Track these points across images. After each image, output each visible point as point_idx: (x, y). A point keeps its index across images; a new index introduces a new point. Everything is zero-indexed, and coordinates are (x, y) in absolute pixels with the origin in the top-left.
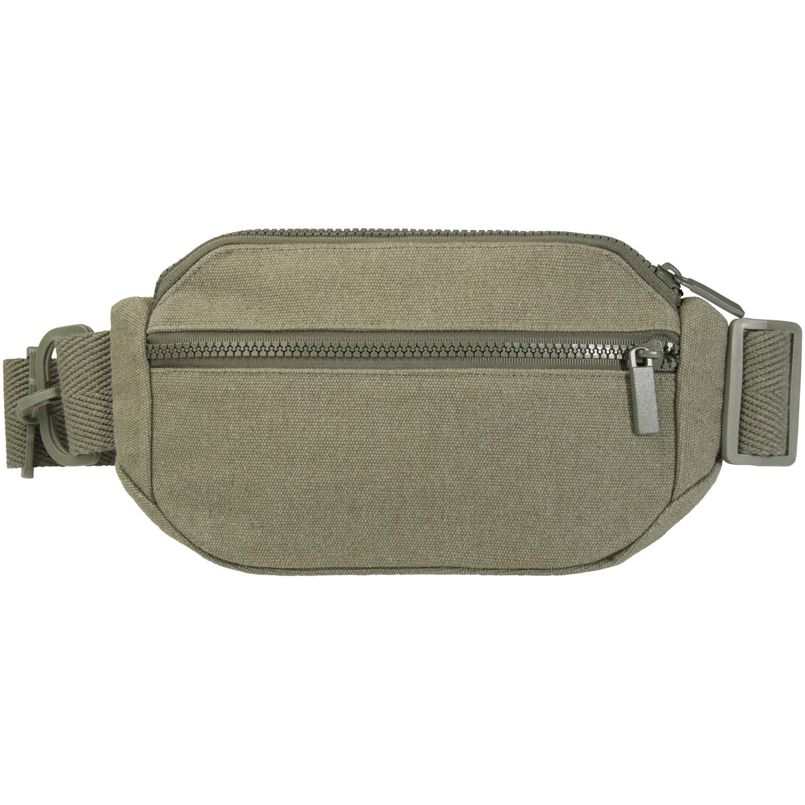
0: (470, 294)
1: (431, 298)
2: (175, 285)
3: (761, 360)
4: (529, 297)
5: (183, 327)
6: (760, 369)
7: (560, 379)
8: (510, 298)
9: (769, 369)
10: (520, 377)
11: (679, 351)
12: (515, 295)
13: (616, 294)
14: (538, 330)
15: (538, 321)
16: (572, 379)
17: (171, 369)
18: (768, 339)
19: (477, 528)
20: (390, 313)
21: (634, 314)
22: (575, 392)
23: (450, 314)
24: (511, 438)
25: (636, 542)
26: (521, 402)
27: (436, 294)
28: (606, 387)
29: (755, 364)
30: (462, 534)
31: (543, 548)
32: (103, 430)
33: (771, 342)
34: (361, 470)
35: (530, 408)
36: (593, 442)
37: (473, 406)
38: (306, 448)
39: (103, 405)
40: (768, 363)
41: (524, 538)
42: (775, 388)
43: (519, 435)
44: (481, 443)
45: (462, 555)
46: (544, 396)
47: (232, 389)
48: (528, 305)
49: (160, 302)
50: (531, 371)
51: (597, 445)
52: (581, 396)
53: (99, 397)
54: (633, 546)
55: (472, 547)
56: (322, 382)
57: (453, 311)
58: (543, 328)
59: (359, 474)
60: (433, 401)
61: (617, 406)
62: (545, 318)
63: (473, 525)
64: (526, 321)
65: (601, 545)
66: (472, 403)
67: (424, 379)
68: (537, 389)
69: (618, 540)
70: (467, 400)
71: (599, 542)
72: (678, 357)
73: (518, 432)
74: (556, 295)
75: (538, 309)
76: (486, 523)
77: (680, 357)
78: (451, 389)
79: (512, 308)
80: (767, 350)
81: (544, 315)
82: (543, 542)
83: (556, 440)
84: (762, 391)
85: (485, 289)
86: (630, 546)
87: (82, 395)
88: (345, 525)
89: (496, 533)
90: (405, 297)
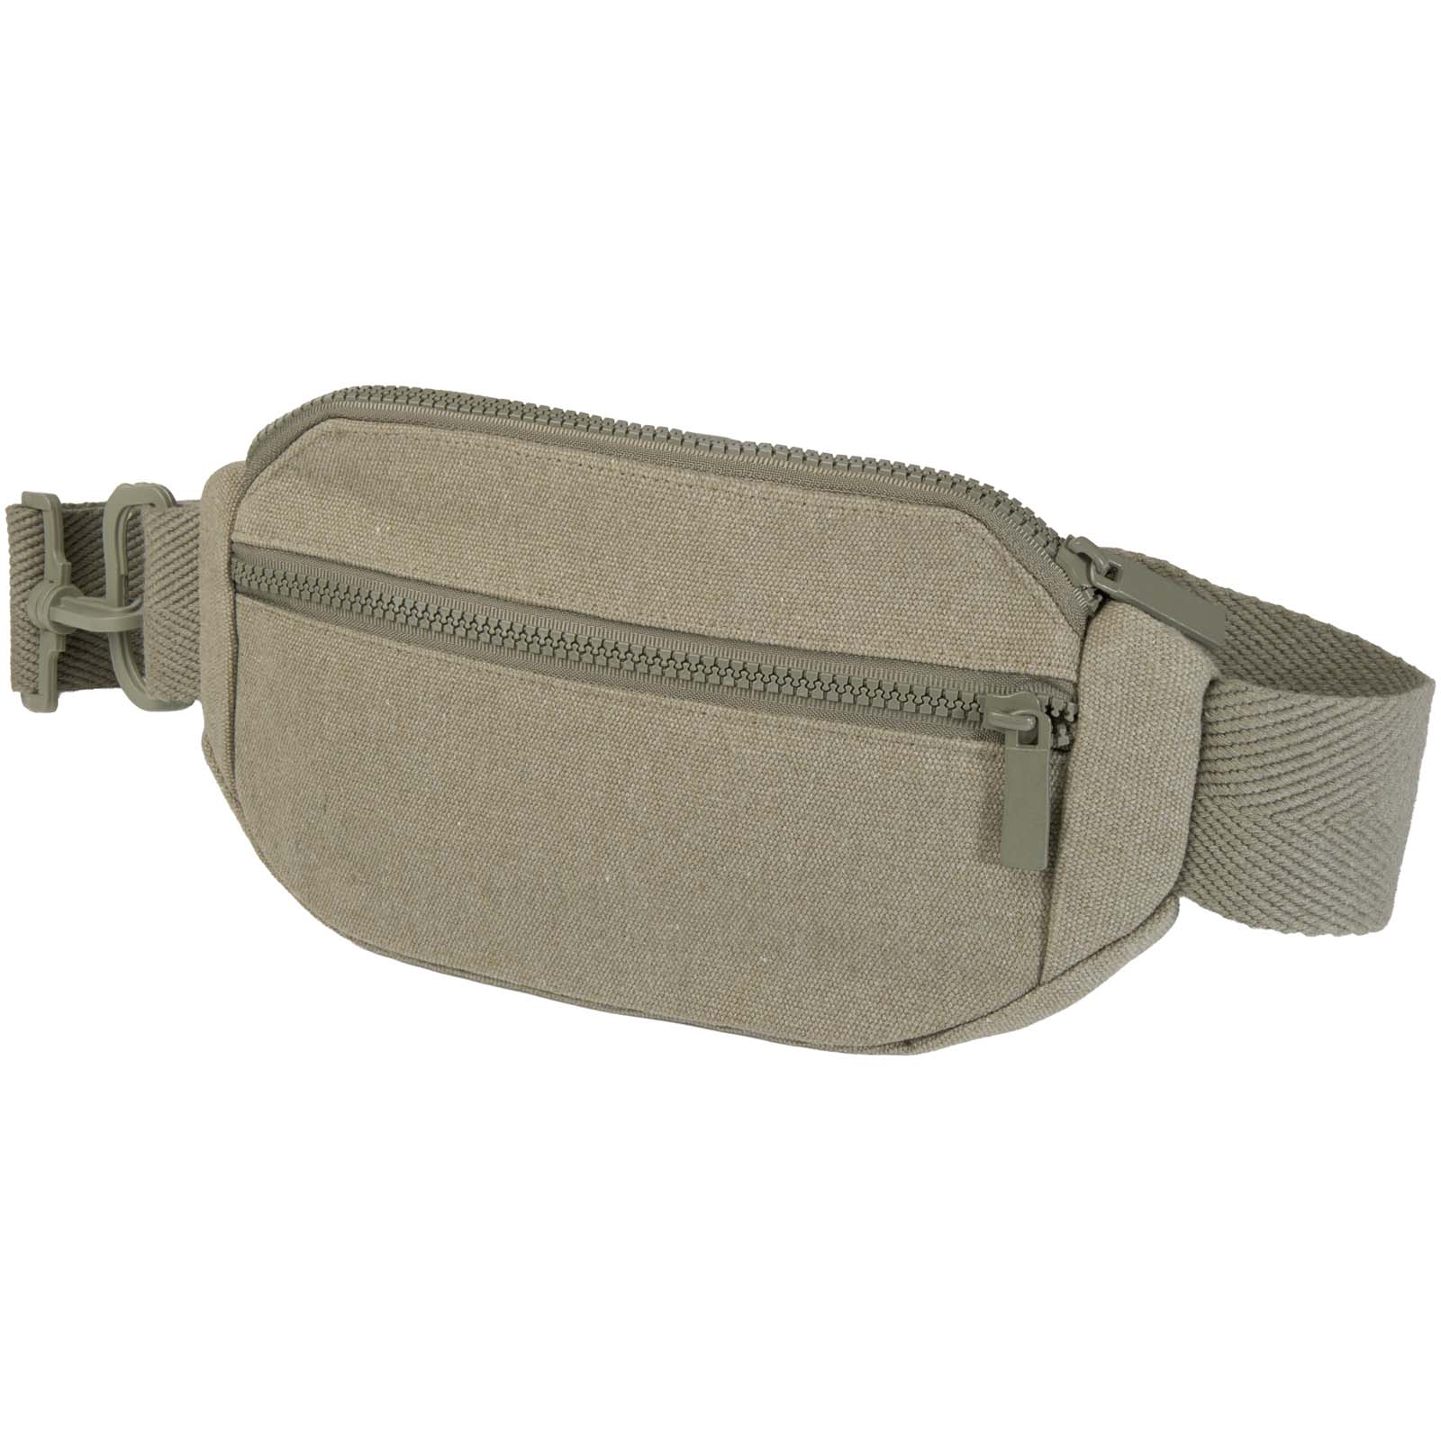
0: (697, 572)
1: (637, 564)
2: (271, 467)
3: (1260, 751)
4: (801, 587)
5: (276, 543)
6: (1255, 768)
7: (837, 740)
8: (767, 587)
9: (1273, 772)
10: (765, 727)
11: (1076, 717)
12: (776, 583)
13: (970, 591)
14: (808, 647)
15: (811, 631)
16: (857, 743)
17: (261, 605)
18: (1283, 710)
19: (679, 959)
20: (573, 579)
21: (999, 635)
22: (860, 766)
23: (662, 599)
24: (738, 829)
25: (956, 1029)
26: (760, 770)
27: (645, 560)
28: (920, 765)
29: (1246, 756)
30: (654, 964)
31: (787, 1006)
32: (192, 669)
33: (1285, 717)
34: (502, 834)
35: (774, 784)
36: (883, 856)
37: (679, 765)
38: (427, 780)
39: (192, 629)
40: (1271, 758)
41: (757, 984)
42: (1277, 809)
43: (751, 827)
44: (687, 830)
45: (652, 998)
46: (803, 766)
47: (332, 659)
48: (797, 601)
49: (249, 491)
50: (784, 719)
51: (891, 862)
52: (870, 775)
53: (187, 616)
54: (946, 1035)
55: (670, 986)
56: (455, 678)
57: (668, 594)
58: (816, 645)
59: (498, 839)
60: (617, 744)
61: (941, 800)
62: (825, 627)
63: (672, 953)
64: (791, 628)
65: (886, 1023)
66: (678, 759)
67: (608, 704)
68: (791, 752)
69: (919, 1019)
70: (671, 753)
71: (884, 1018)
72: (1074, 726)
73: (749, 821)
74: (853, 586)
75: (814, 609)
76: (694, 952)
77: (1077, 727)
78: (647, 730)
79: (768, 603)
80: (1276, 732)
81: (824, 621)
82: (788, 997)
83: (814, 845)
84: (1250, 812)
85: (724, 568)
86: (943, 1032)
87: (165, 608)
88: (479, 913)
89: (711, 969)
90: (598, 556)
